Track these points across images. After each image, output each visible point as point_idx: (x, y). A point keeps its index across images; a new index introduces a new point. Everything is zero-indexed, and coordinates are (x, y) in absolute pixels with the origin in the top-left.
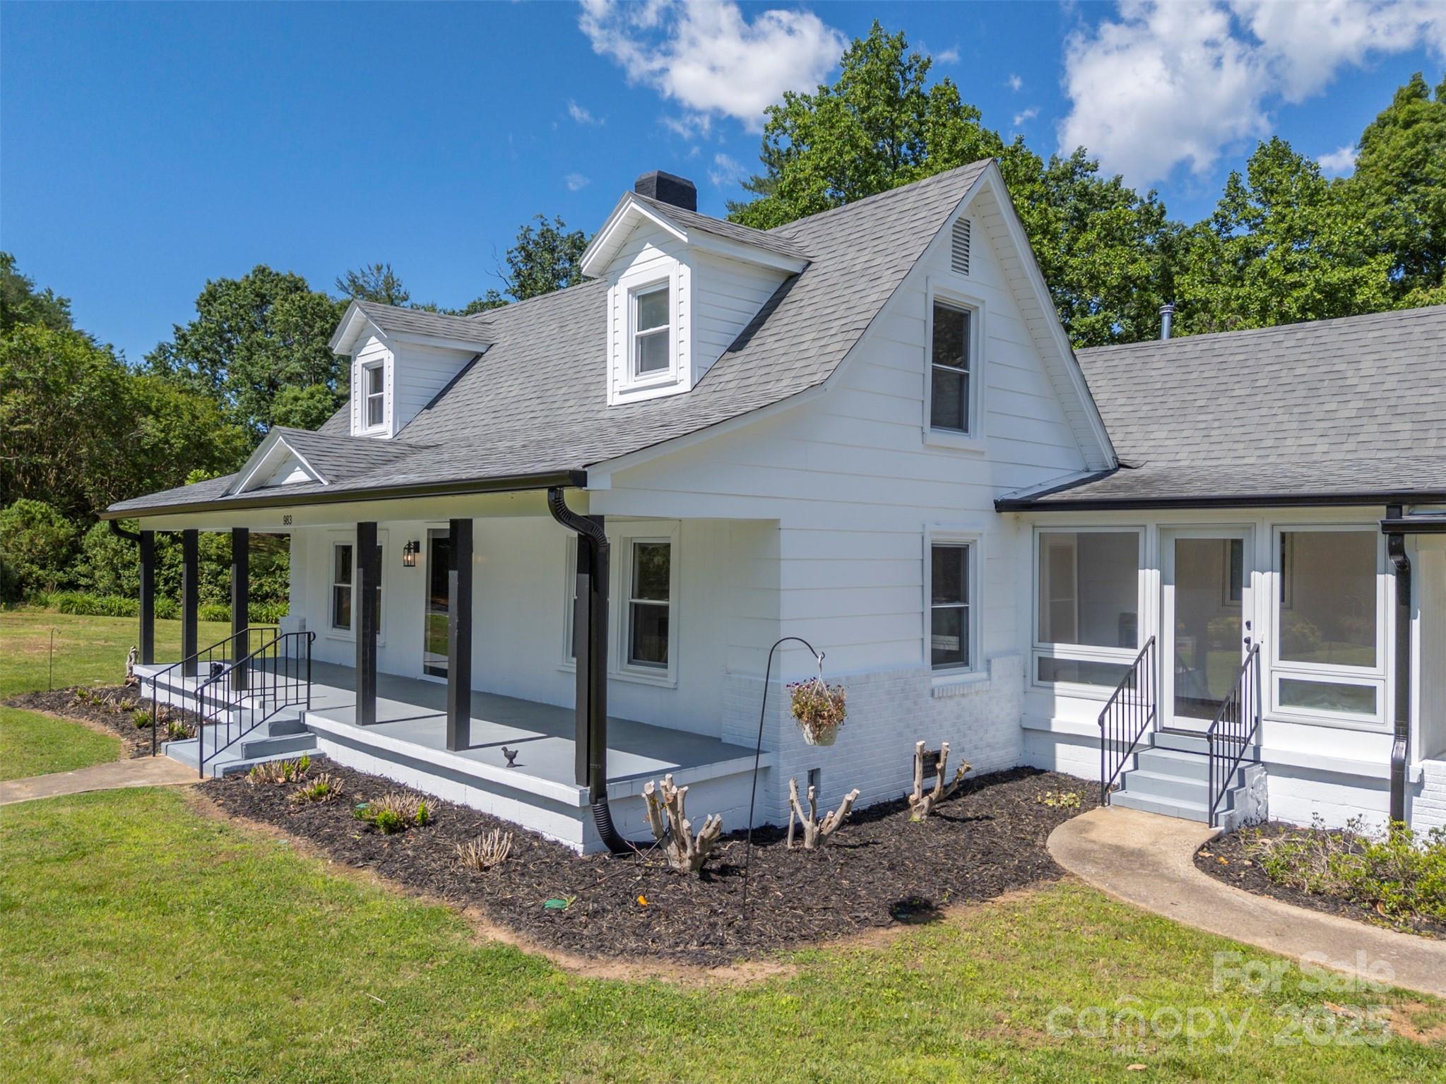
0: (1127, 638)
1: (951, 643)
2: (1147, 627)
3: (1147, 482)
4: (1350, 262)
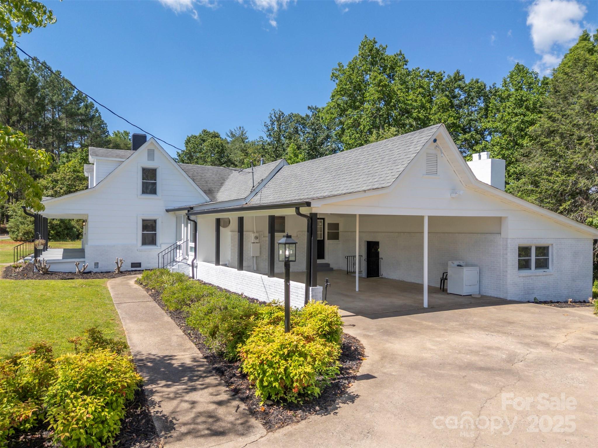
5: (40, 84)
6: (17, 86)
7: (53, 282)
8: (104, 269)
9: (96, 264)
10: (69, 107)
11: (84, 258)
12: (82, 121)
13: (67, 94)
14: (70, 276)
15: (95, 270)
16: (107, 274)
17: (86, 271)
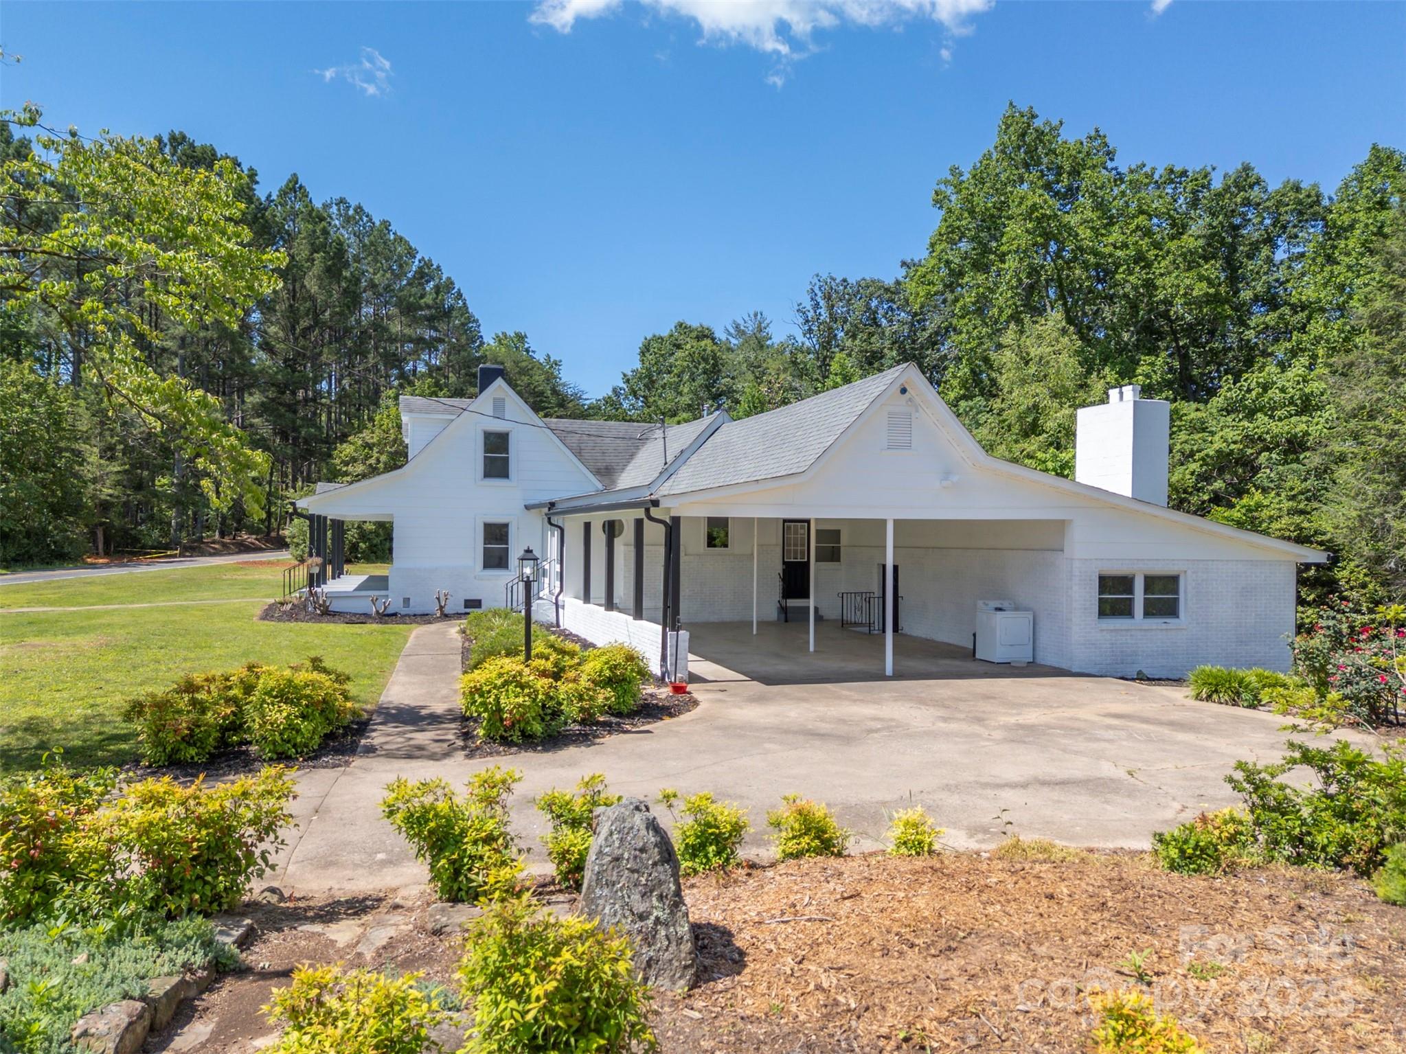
5: (353, 250)
6: (307, 260)
7: (331, 627)
8: (419, 611)
9: (407, 601)
10: (405, 292)
11: (387, 589)
12: (430, 319)
13: (401, 266)
14: (362, 619)
15: (404, 611)
16: (424, 618)
17: (390, 611)
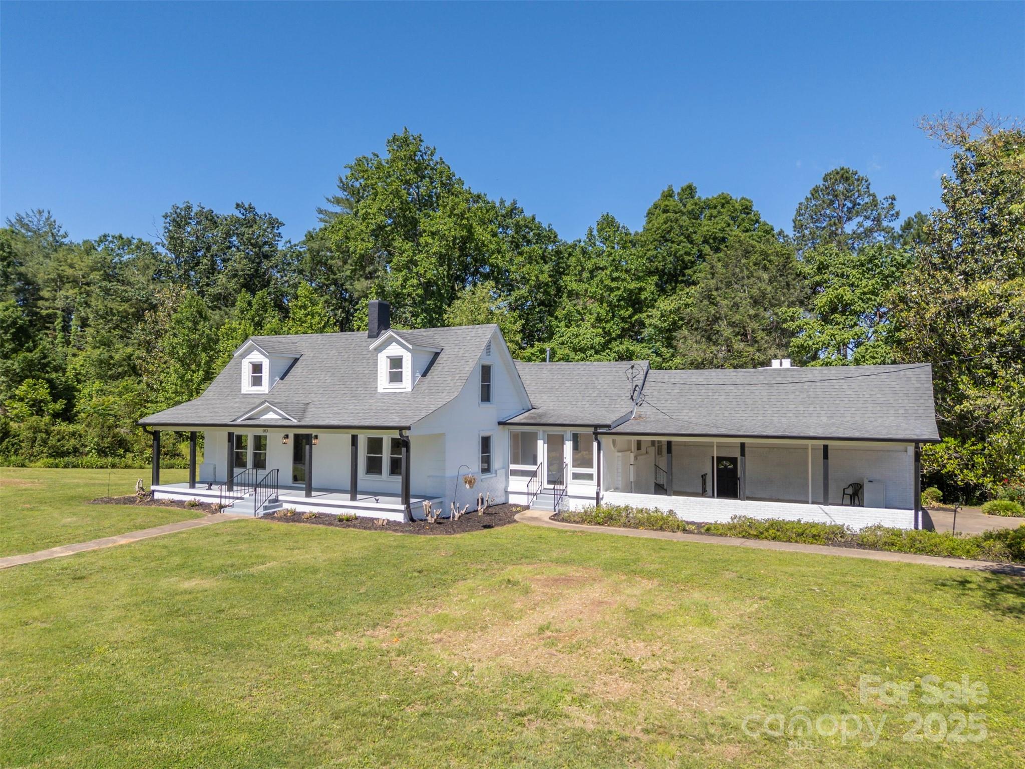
0: (535, 463)
1: (486, 466)
2: (540, 459)
3: (540, 416)
4: (638, 279)
